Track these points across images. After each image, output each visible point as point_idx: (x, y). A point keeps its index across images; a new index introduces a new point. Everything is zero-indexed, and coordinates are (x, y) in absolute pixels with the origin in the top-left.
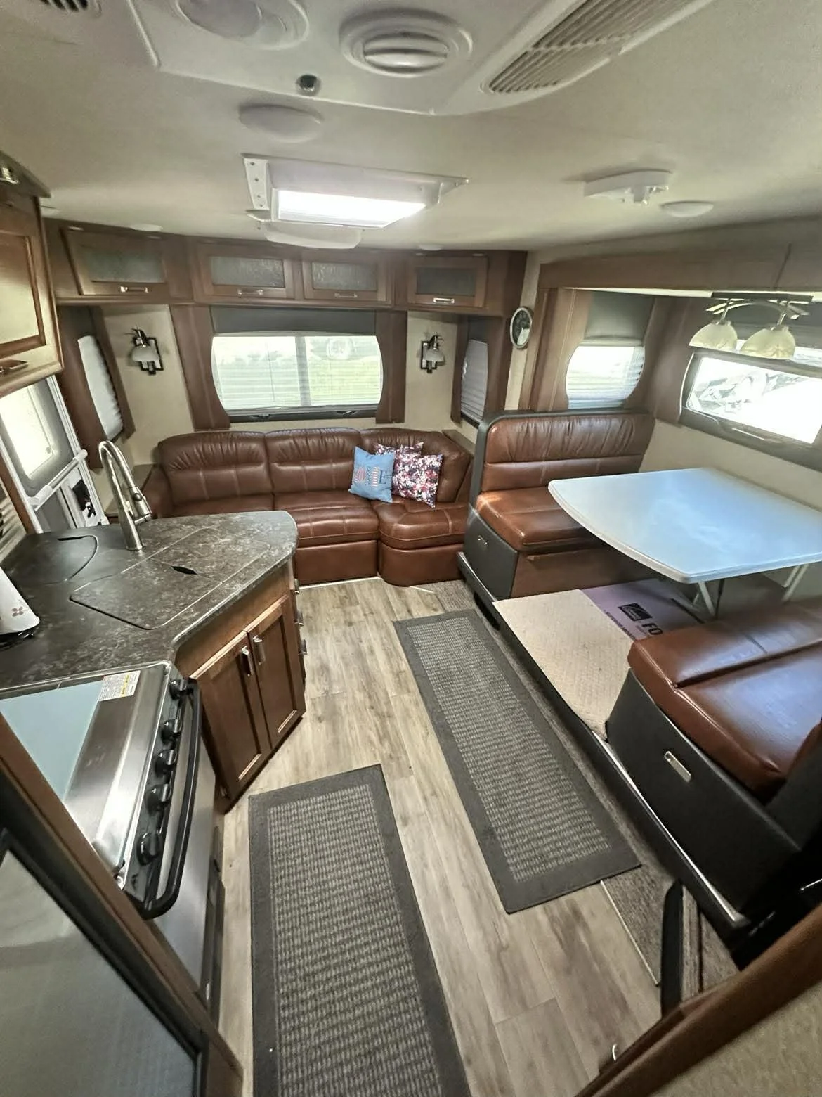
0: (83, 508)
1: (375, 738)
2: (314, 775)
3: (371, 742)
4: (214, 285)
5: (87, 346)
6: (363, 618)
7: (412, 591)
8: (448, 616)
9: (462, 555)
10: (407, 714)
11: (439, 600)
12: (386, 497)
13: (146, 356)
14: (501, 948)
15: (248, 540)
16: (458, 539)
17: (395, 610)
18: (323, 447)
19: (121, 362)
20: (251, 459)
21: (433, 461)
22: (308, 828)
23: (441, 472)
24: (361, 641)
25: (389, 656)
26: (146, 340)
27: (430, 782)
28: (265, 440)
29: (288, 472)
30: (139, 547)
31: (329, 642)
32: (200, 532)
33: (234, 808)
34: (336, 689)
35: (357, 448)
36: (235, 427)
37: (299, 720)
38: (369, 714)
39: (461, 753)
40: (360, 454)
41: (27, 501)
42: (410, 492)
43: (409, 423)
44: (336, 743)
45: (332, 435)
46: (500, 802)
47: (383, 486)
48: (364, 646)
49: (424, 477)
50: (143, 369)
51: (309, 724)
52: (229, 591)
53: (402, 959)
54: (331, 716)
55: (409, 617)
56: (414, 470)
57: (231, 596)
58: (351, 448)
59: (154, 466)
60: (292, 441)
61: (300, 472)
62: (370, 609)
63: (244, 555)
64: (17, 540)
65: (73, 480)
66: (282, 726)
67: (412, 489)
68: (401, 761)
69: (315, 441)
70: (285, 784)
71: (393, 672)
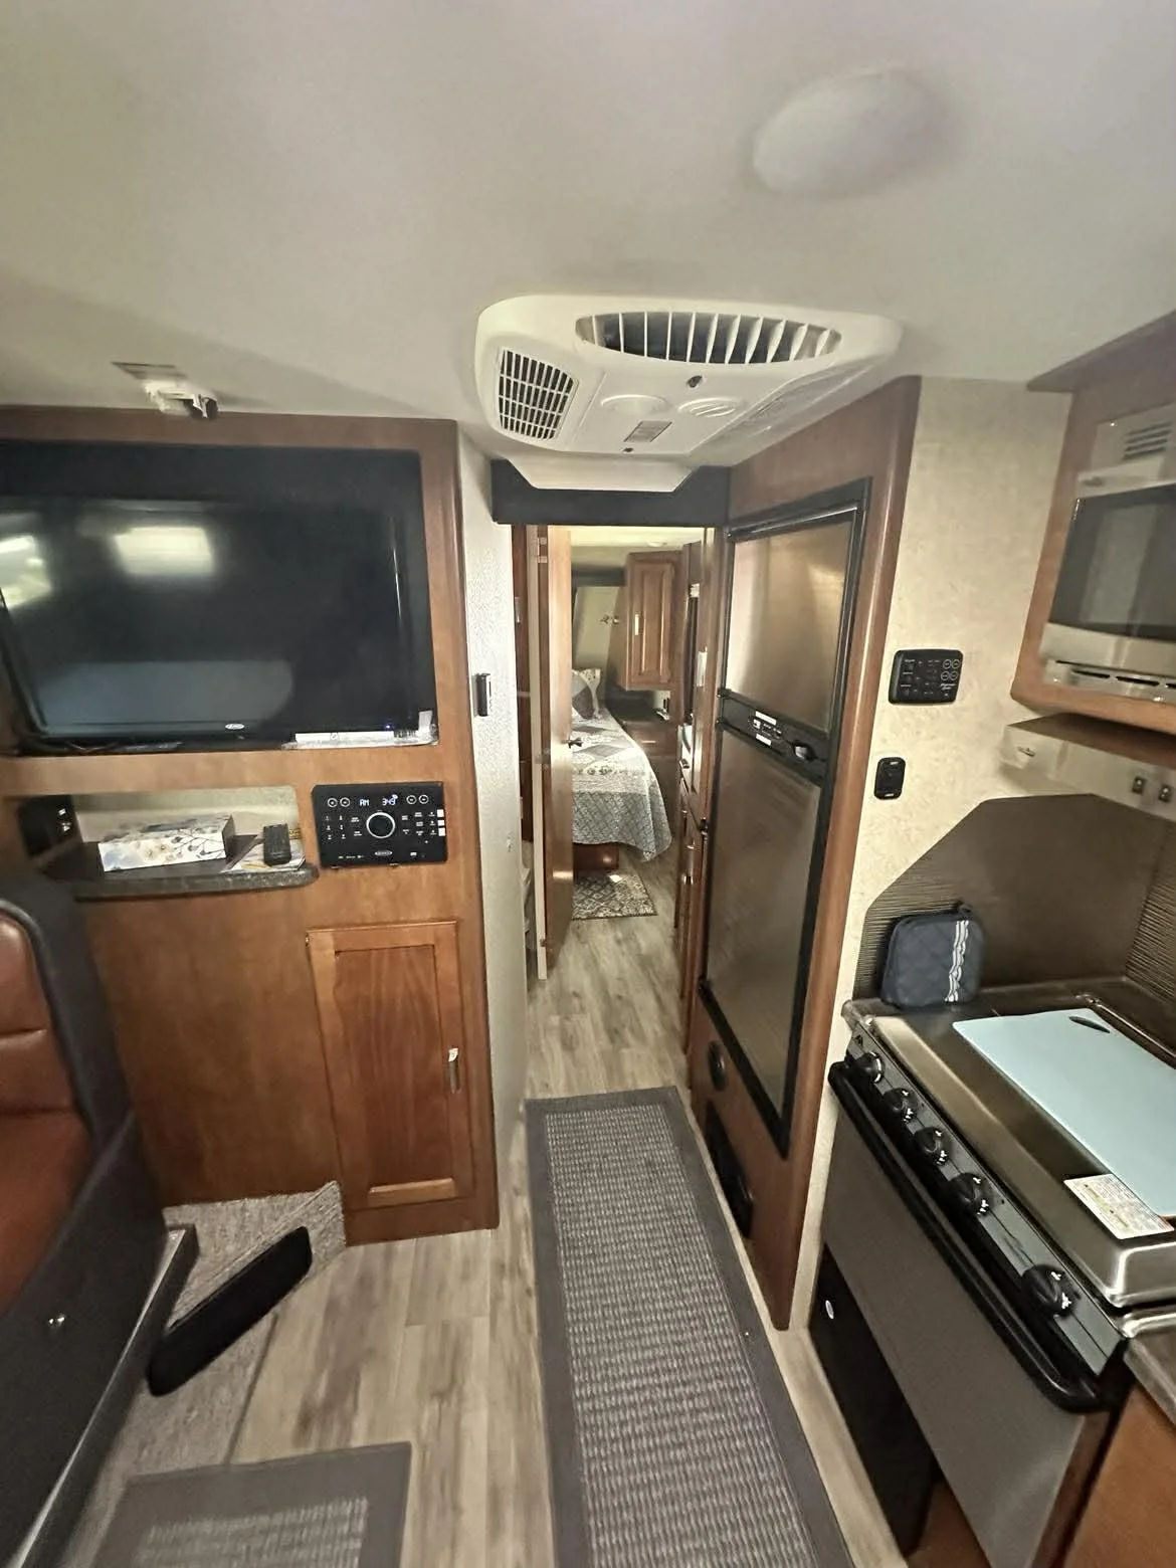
14: (441, 1396)
53: (588, 1405)
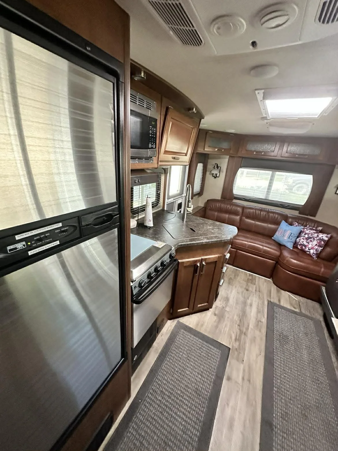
0: (178, 210)
1: (233, 338)
2: (202, 331)
3: (231, 338)
4: (246, 150)
5: (200, 166)
6: (254, 291)
7: (286, 294)
8: (301, 314)
9: (324, 289)
10: (254, 340)
11: (300, 305)
12: (290, 246)
13: (215, 172)
15: (217, 230)
16: (324, 280)
17: (272, 296)
18: (267, 216)
19: (208, 173)
20: (236, 213)
21: (325, 237)
22: (190, 346)
23: (327, 244)
24: (248, 299)
25: (258, 312)
26: (218, 167)
27: (249, 374)
28: (243, 208)
29: (248, 222)
30: (185, 220)
31: (234, 291)
32: (204, 223)
33: (172, 320)
34: (228, 309)
35: (283, 221)
36: (234, 201)
37: (207, 309)
38: (237, 327)
39: (274, 377)
40: (283, 224)
41: (166, 200)
42: (304, 248)
43: (318, 218)
44: (217, 327)
45: (273, 213)
46: (285, 416)
47: (290, 240)
48: (249, 302)
49: (315, 242)
50: (213, 176)
51: (210, 313)
52: (202, 240)
53: (197, 427)
54: (220, 316)
55: (278, 303)
56: (311, 238)
57: (201, 241)
58: (280, 220)
59: (204, 207)
60: (254, 211)
61: (253, 224)
62: (259, 289)
63: (213, 233)
64: (160, 209)
65: (179, 202)
66: (200, 305)
67: (305, 246)
68: (240, 355)
69: (265, 213)
70: (191, 326)
71: (256, 319)
